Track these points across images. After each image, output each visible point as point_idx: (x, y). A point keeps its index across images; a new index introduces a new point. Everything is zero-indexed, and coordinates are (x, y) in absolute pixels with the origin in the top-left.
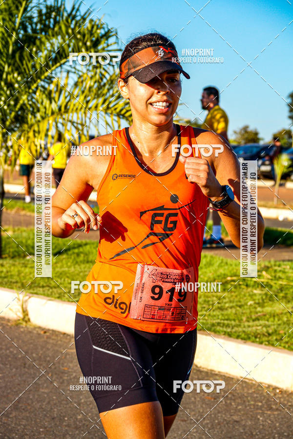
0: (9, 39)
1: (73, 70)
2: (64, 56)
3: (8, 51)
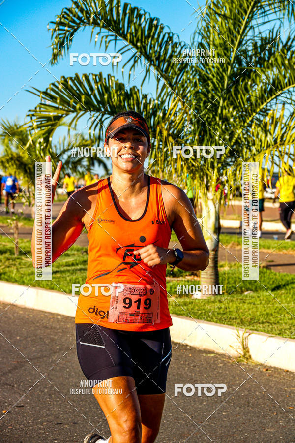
0: (224, 74)
1: (289, 101)
2: (280, 88)
3: (223, 85)
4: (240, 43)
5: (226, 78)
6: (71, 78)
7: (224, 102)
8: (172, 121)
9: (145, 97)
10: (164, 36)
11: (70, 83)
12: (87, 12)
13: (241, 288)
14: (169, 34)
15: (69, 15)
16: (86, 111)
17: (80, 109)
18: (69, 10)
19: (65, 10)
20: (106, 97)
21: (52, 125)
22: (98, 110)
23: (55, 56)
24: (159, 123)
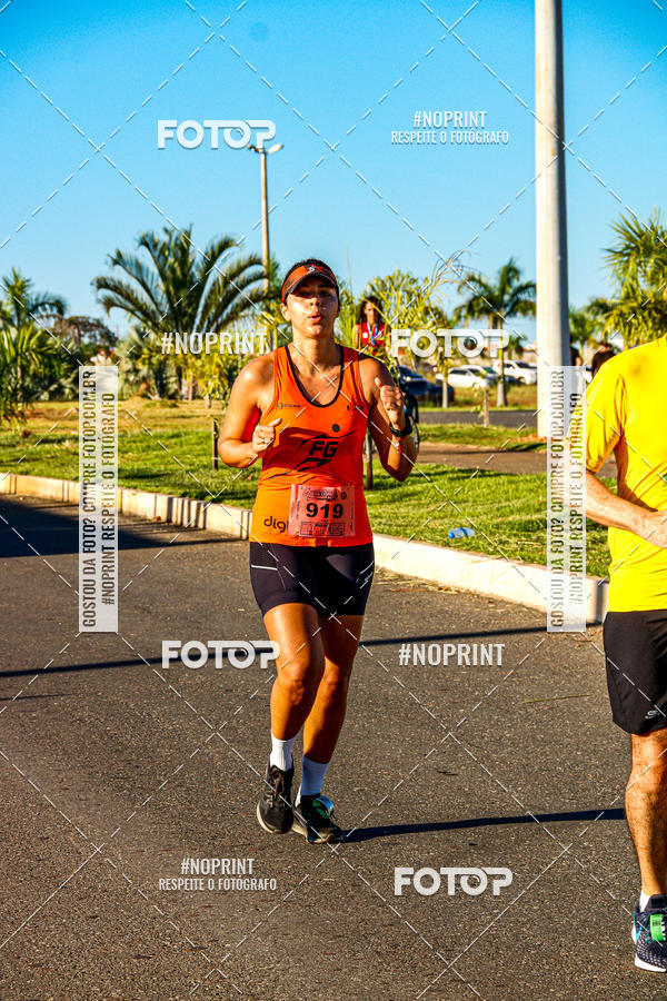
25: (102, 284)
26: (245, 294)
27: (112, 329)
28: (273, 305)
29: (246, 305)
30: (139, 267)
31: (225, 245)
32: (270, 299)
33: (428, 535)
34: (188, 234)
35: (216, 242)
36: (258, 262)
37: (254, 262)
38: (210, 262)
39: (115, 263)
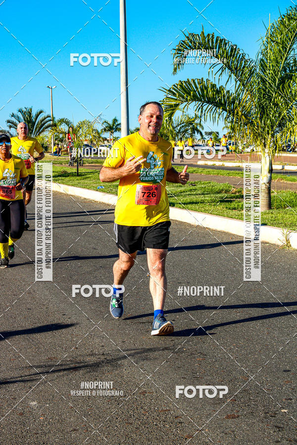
0: (276, 77)
3: (275, 84)
4: (286, 59)
5: (277, 80)
6: (185, 82)
7: (275, 94)
8: (244, 106)
9: (228, 92)
10: (240, 56)
11: (184, 84)
12: (194, 43)
13: (284, 205)
14: (243, 54)
15: (183, 45)
16: (192, 101)
17: (190, 100)
18: (184, 42)
19: (181, 42)
20: (205, 92)
21: (173, 110)
22: (201, 100)
23: (175, 70)
24: (236, 107)
25: (9, 122)
26: (46, 125)
27: (12, 133)
28: (53, 128)
29: (47, 127)
30: (18, 117)
31: (41, 112)
32: (53, 126)
33: (92, 188)
34: (31, 110)
35: (39, 111)
36: (50, 117)
37: (48, 116)
38: (37, 116)
39: (12, 116)
